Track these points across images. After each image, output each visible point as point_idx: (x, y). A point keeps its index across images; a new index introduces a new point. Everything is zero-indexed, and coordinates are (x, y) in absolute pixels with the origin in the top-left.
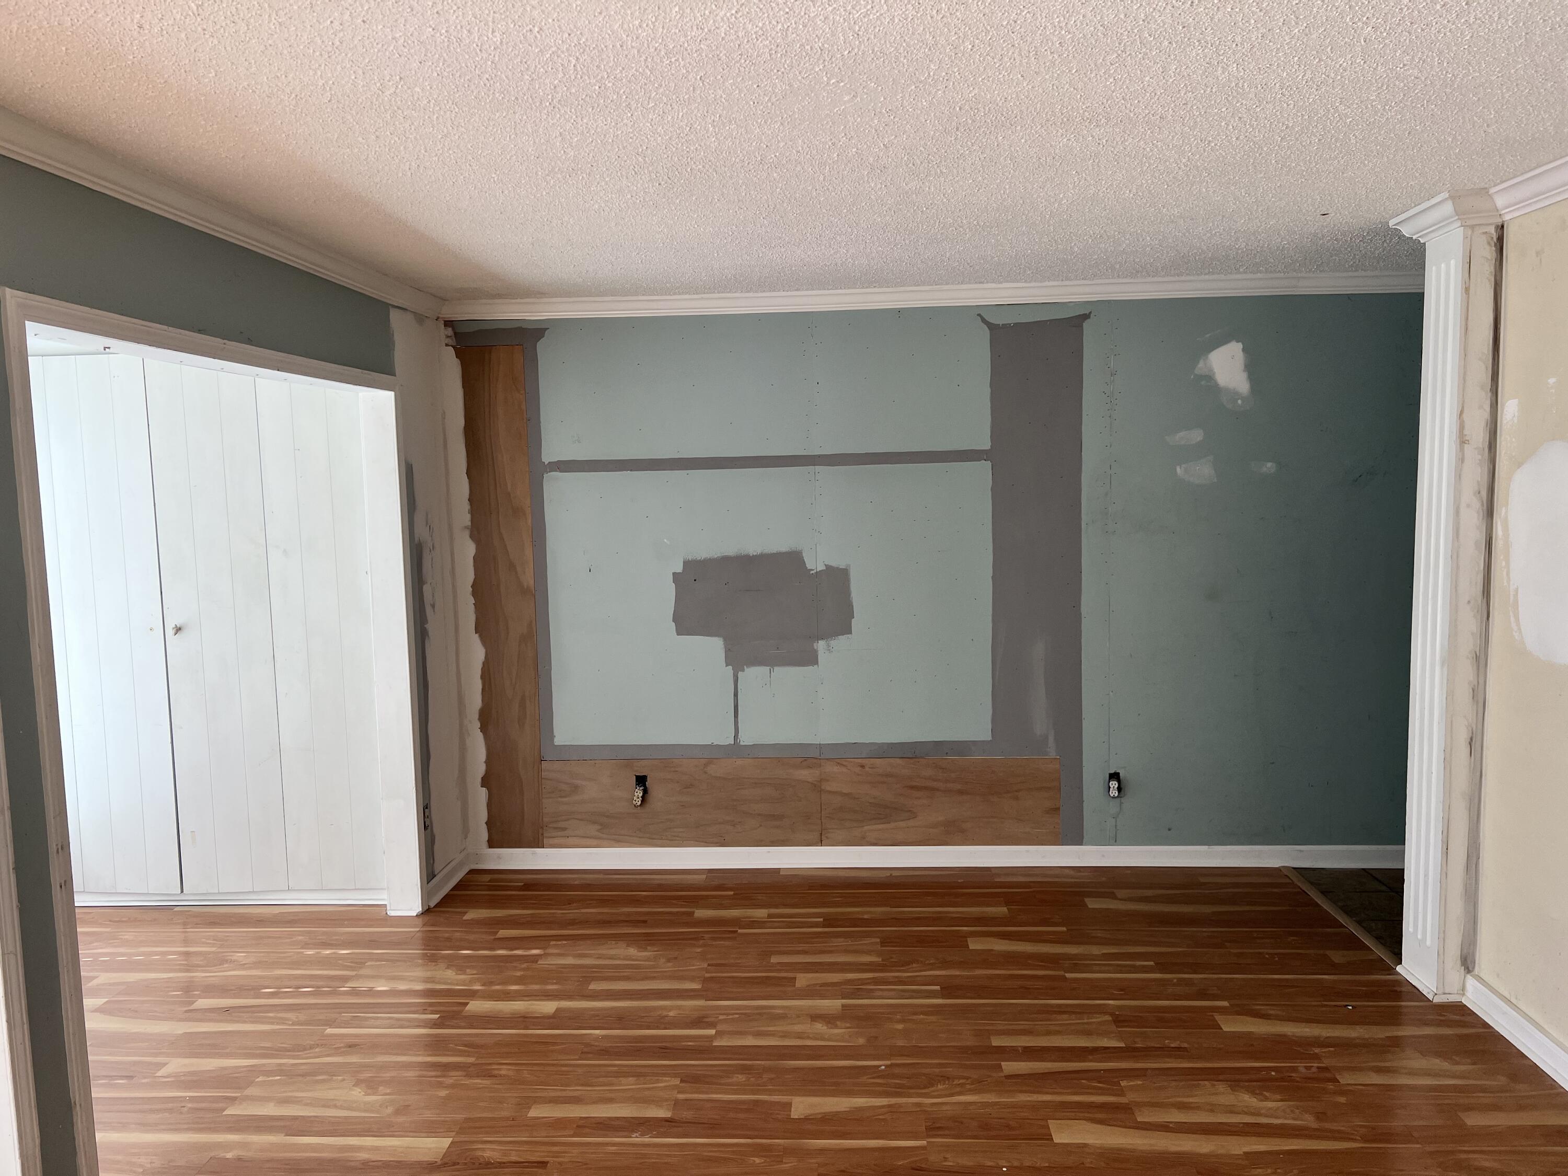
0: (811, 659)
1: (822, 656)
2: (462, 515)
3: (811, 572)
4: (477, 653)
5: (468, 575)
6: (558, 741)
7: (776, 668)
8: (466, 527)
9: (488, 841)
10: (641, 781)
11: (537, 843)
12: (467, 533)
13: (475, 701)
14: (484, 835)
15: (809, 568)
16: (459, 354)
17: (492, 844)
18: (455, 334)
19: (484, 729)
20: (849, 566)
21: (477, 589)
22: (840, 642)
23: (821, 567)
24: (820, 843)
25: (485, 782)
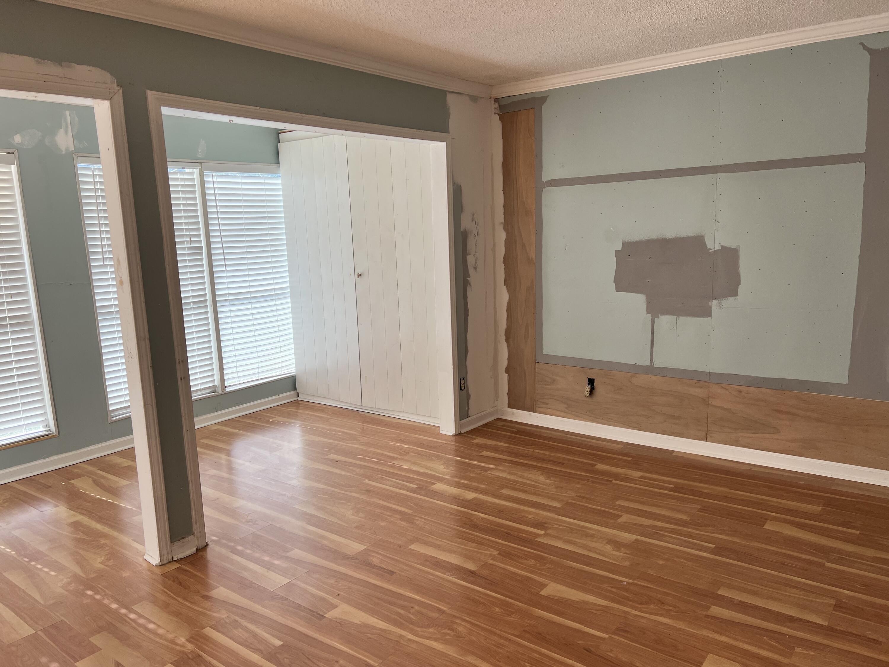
0: (707, 313)
1: (715, 311)
2: (500, 217)
3: (710, 251)
4: (504, 297)
5: (501, 251)
6: (545, 352)
7: (681, 318)
8: (502, 223)
9: (508, 404)
10: (591, 382)
11: (532, 409)
12: (502, 226)
13: (503, 324)
14: (506, 401)
15: (708, 248)
16: (501, 118)
17: (510, 406)
18: (499, 106)
19: (507, 340)
20: (739, 246)
21: (506, 260)
22: (728, 302)
23: (717, 247)
24: (706, 439)
25: (507, 370)
